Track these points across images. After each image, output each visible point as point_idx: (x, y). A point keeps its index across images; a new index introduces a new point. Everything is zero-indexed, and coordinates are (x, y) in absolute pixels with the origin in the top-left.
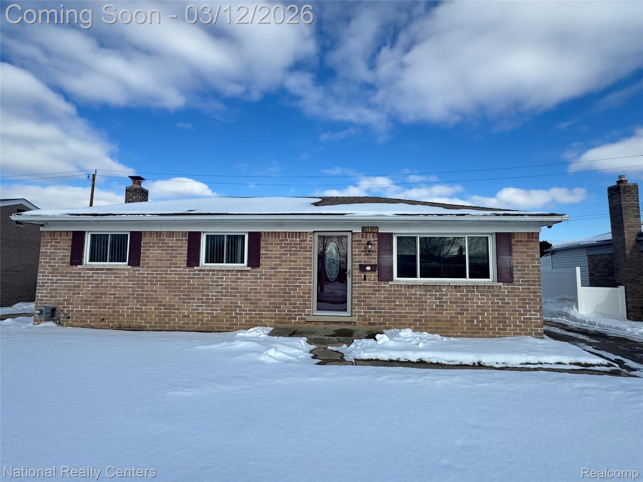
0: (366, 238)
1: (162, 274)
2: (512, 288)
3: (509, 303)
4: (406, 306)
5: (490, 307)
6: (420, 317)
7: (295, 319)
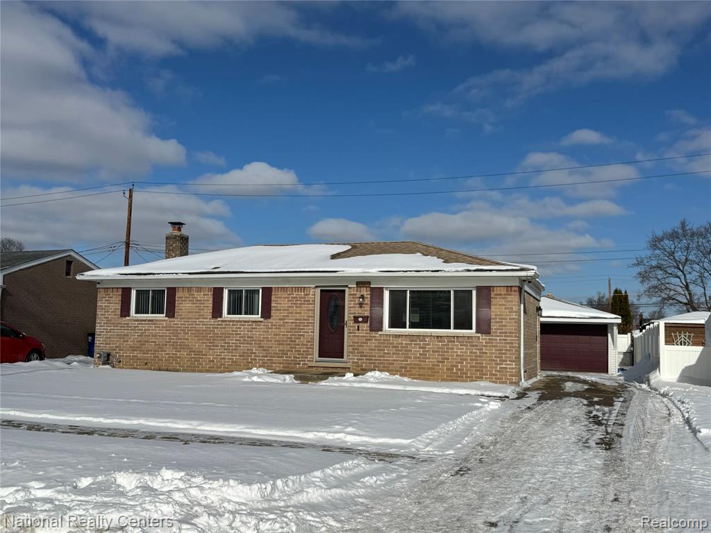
0: (360, 292)
1: (192, 324)
2: (490, 339)
3: (486, 353)
4: (394, 354)
5: (468, 356)
6: (405, 364)
7: (300, 364)
